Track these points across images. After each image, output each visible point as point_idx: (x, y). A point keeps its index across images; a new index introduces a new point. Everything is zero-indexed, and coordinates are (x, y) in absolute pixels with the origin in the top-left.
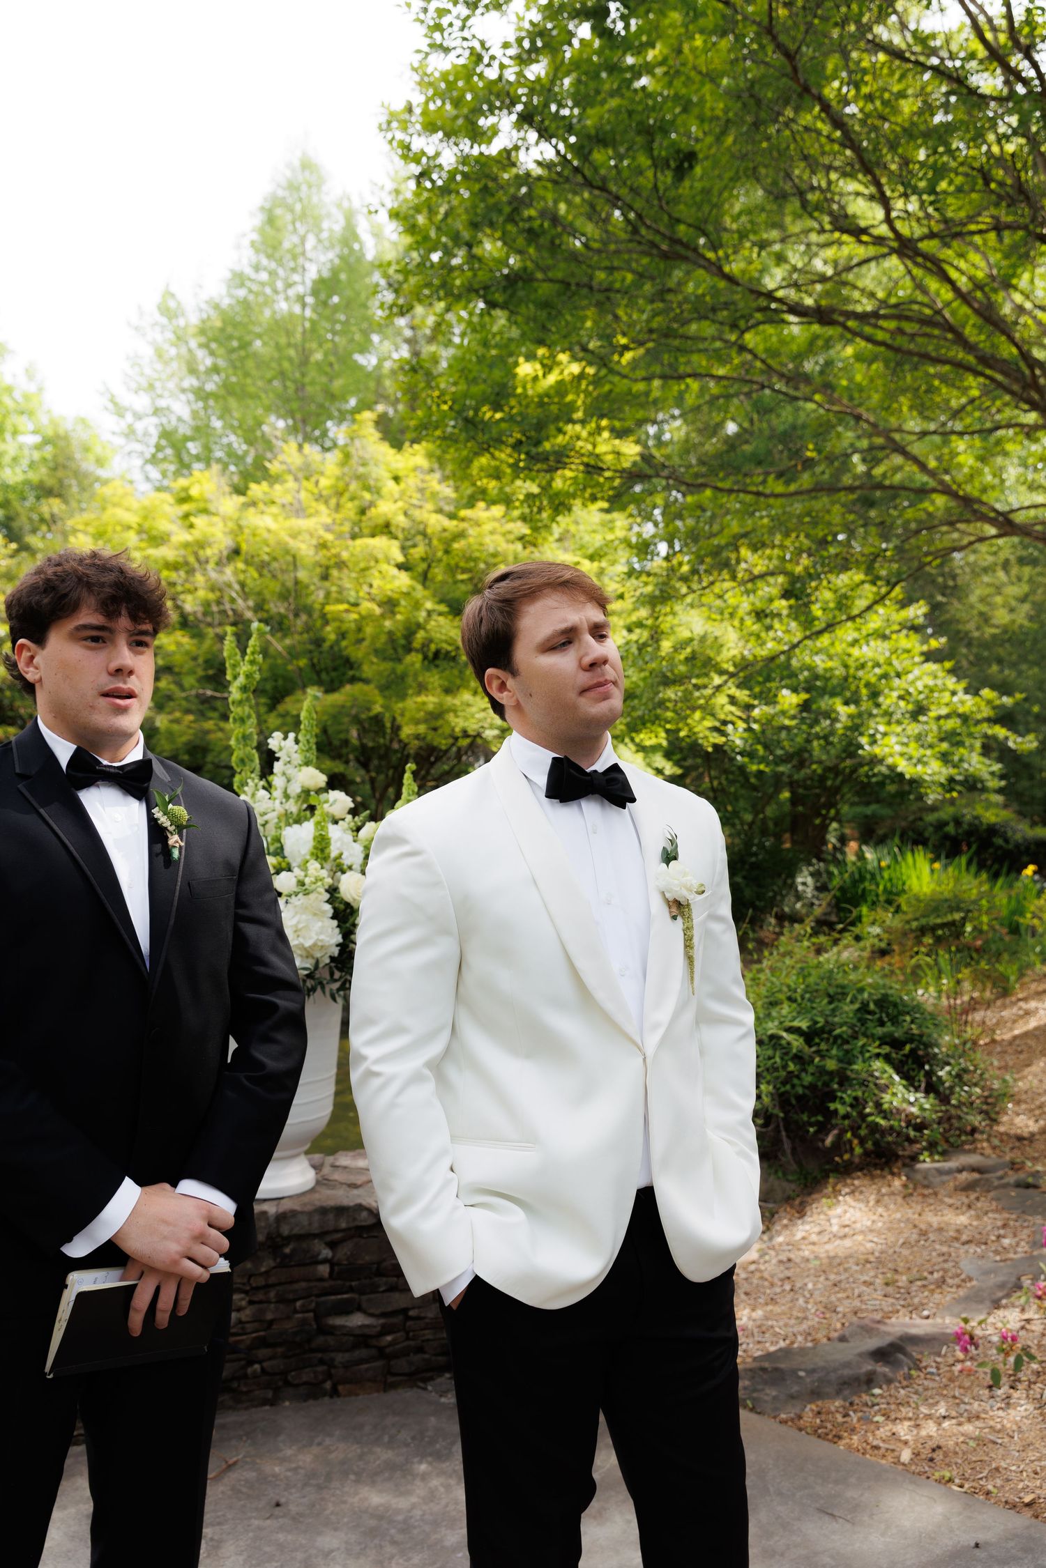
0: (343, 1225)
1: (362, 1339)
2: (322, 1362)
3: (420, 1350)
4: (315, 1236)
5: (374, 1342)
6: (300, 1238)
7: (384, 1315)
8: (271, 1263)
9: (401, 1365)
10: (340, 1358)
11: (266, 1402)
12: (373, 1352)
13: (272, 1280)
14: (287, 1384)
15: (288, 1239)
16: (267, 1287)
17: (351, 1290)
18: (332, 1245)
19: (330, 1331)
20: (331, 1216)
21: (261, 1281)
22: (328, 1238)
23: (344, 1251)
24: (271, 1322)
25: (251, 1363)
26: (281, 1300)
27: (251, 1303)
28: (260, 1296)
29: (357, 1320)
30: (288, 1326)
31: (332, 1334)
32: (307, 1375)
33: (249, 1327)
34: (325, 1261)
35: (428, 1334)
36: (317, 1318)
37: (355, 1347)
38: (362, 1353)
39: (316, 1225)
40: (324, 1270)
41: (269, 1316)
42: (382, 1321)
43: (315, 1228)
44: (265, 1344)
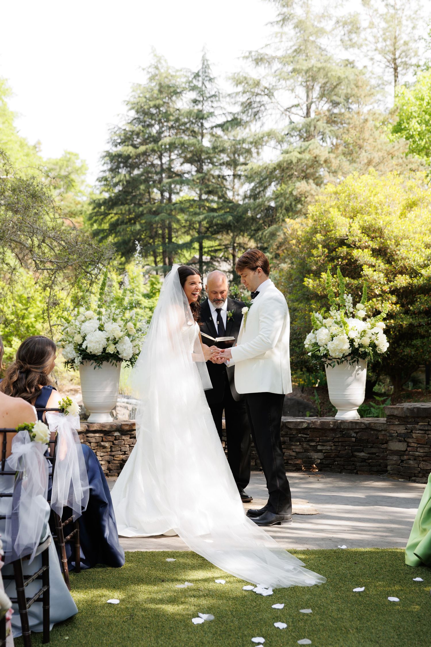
0: (358, 427)
1: (364, 460)
2: (353, 464)
3: (380, 466)
4: (352, 429)
5: (367, 461)
6: (348, 429)
7: (368, 453)
8: (340, 436)
9: (375, 469)
10: (358, 464)
11: (338, 472)
12: (367, 464)
13: (340, 440)
14: (344, 469)
15: (344, 429)
16: (338, 442)
17: (361, 446)
18: (356, 433)
19: (355, 456)
20: (354, 424)
21: (337, 440)
22: (355, 431)
23: (359, 434)
24: (340, 451)
25: (335, 461)
26: (342, 446)
27: (334, 445)
28: (337, 444)
29: (362, 454)
30: (344, 452)
31: (356, 457)
32: (349, 467)
33: (334, 451)
34: (354, 437)
35: (381, 461)
36: (352, 452)
37: (362, 462)
38: (364, 464)
39: (350, 426)
40: (354, 439)
41: (339, 449)
42: (369, 455)
43: (350, 427)
44: (338, 457)
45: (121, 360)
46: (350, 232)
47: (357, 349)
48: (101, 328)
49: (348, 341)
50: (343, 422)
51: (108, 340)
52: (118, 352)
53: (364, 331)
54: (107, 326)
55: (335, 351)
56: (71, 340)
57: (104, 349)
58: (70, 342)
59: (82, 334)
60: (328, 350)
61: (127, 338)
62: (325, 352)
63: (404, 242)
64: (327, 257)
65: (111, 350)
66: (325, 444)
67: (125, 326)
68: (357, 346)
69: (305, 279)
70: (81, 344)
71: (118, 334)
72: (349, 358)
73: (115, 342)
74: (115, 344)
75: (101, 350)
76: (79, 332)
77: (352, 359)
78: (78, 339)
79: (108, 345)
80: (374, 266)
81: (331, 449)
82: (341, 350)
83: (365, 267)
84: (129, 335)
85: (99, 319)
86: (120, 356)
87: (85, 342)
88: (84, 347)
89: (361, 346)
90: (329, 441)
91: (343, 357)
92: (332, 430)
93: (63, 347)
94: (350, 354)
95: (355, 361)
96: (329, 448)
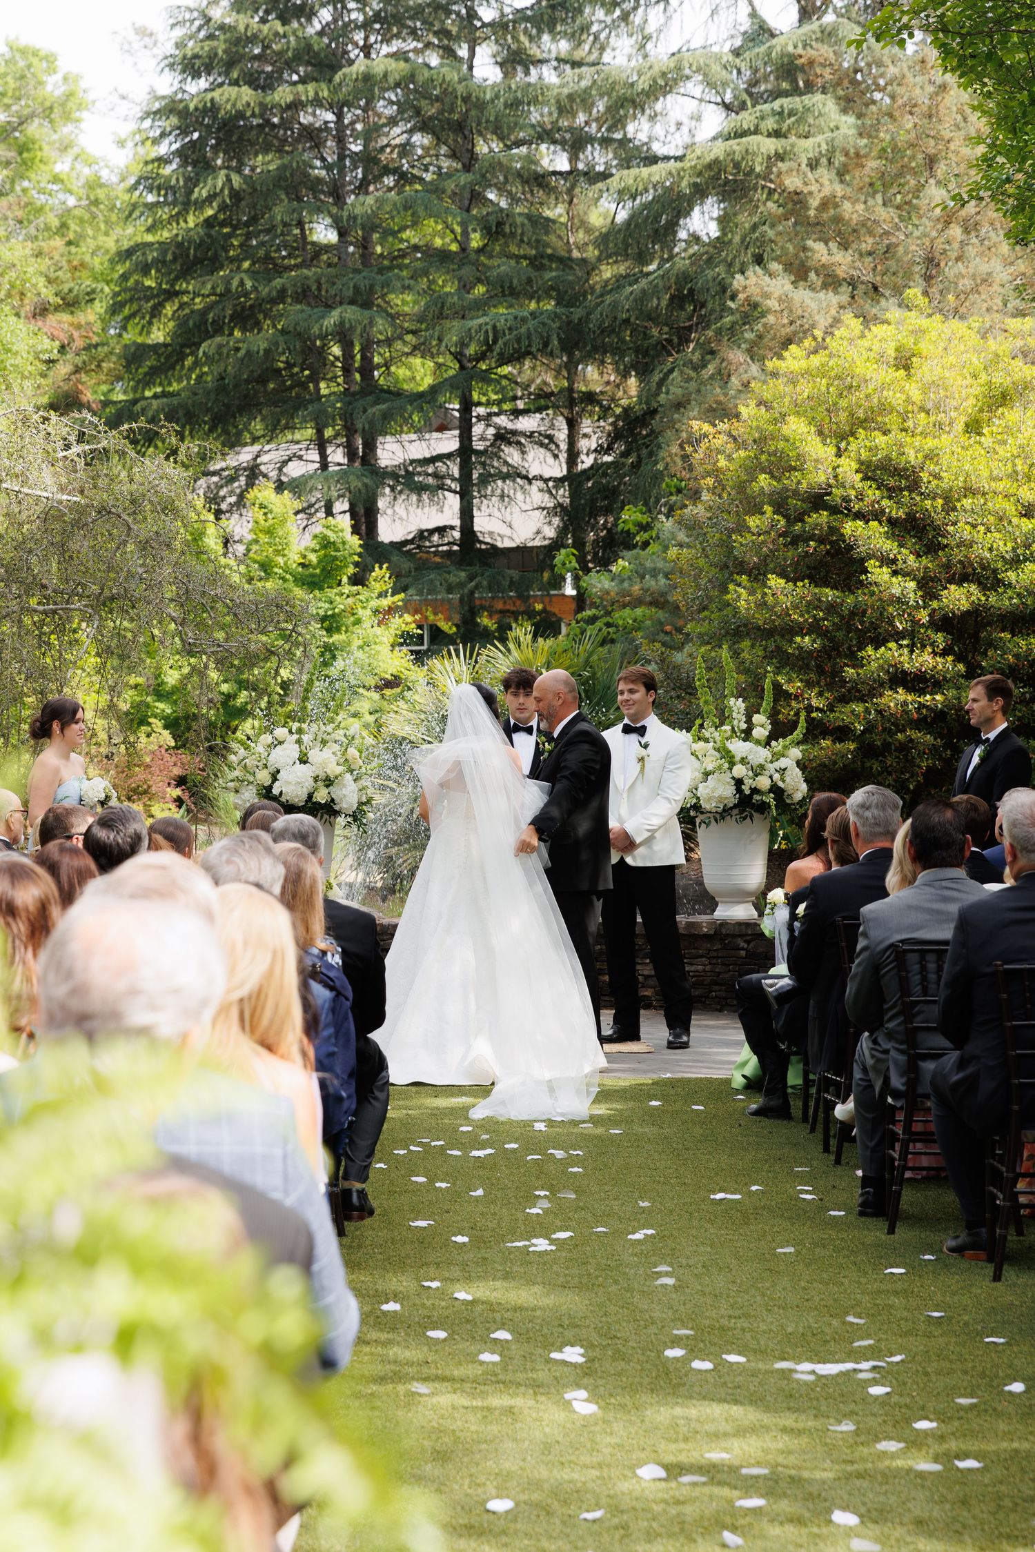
4: (741, 936)
6: (734, 936)
8: (720, 947)
11: (717, 1010)
13: (720, 954)
14: (727, 1004)
15: (727, 936)
16: (717, 957)
18: (748, 942)
21: (714, 954)
22: (744, 938)
23: (752, 945)
24: (719, 973)
26: (723, 964)
30: (727, 976)
34: (743, 949)
40: (743, 953)
43: (737, 931)
44: (717, 984)
45: (336, 813)
46: (836, 477)
47: (750, 796)
48: (303, 760)
49: (733, 782)
50: (724, 924)
51: (316, 779)
52: (333, 800)
53: (762, 767)
54: (315, 755)
55: (710, 799)
56: (251, 779)
57: (310, 796)
58: (250, 783)
59: (272, 769)
60: (698, 798)
61: (348, 776)
62: (694, 801)
63: (967, 502)
64: (783, 535)
65: (321, 796)
66: (695, 961)
67: (343, 754)
68: (747, 792)
69: (731, 587)
70: (271, 787)
71: (334, 769)
72: (736, 811)
73: (329, 782)
74: (327, 786)
75: (305, 797)
76: (266, 766)
77: (741, 812)
78: (264, 777)
79: (316, 789)
80: (894, 561)
81: (704, 971)
82: (720, 799)
83: (871, 564)
84: (351, 771)
85: (299, 742)
86: (336, 808)
87: (277, 784)
88: (275, 791)
89: (755, 791)
90: (702, 956)
91: (724, 810)
92: (707, 937)
93: (237, 791)
94: (735, 806)
95: (745, 818)
96: (700, 968)
